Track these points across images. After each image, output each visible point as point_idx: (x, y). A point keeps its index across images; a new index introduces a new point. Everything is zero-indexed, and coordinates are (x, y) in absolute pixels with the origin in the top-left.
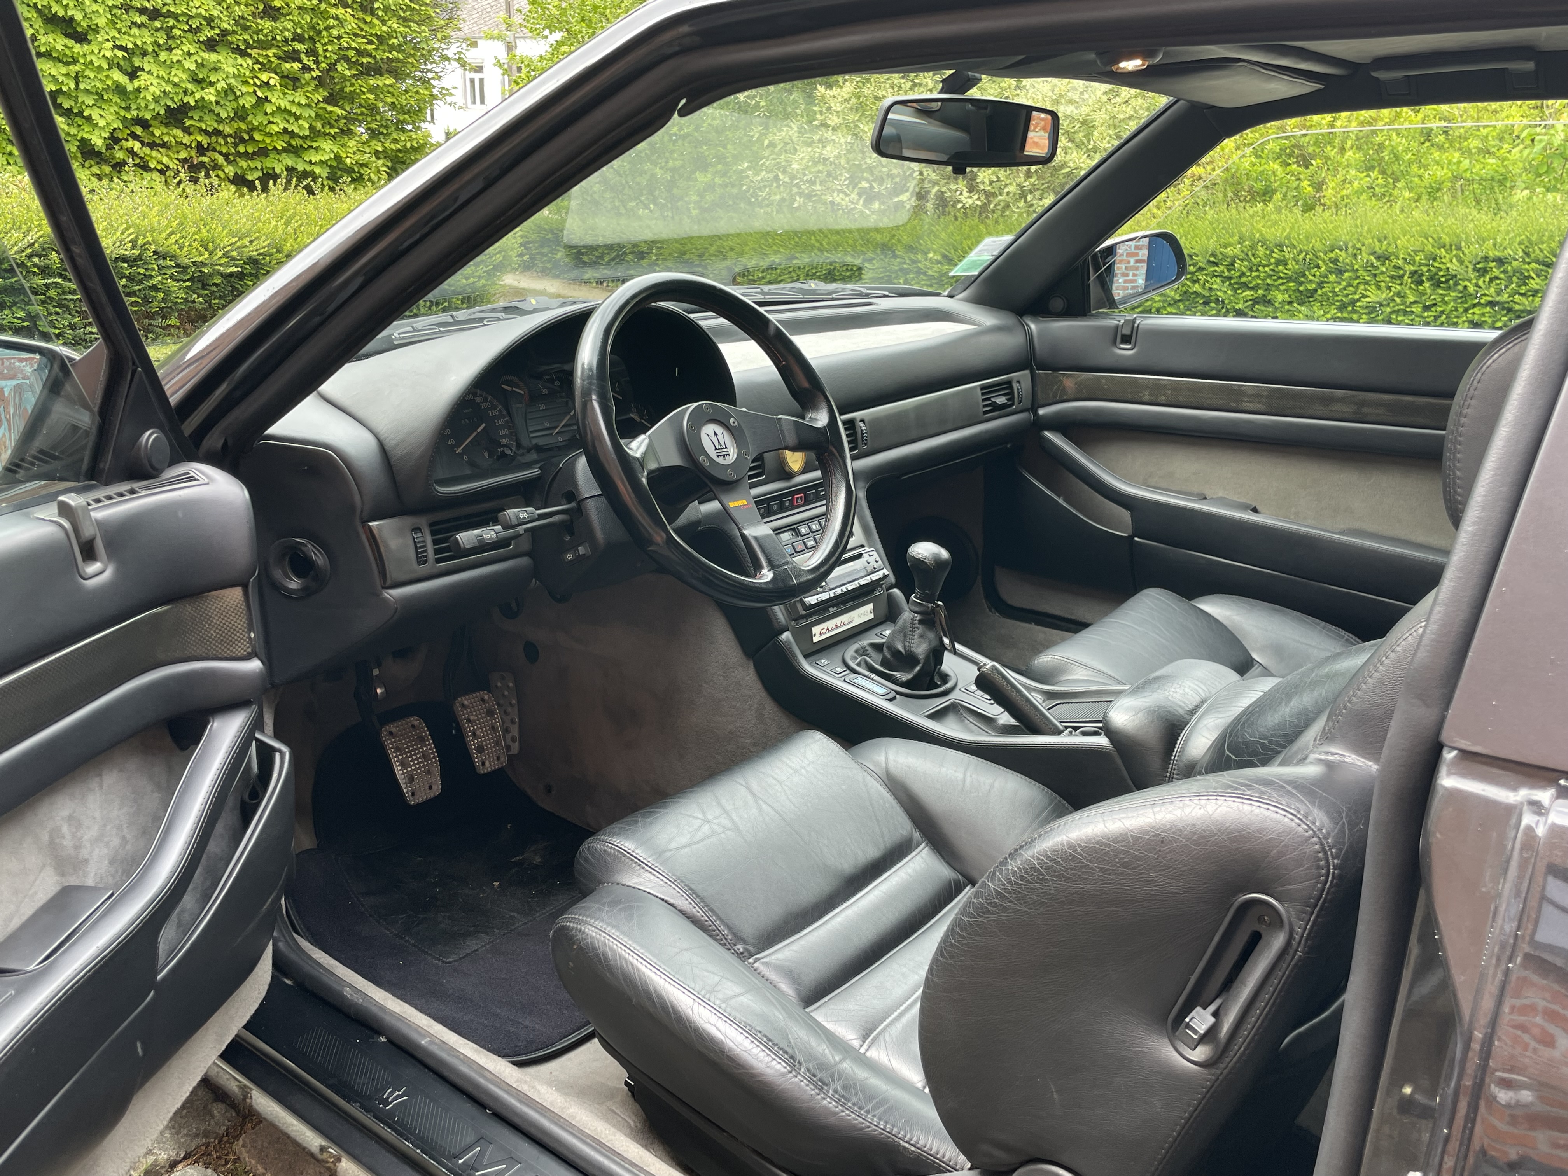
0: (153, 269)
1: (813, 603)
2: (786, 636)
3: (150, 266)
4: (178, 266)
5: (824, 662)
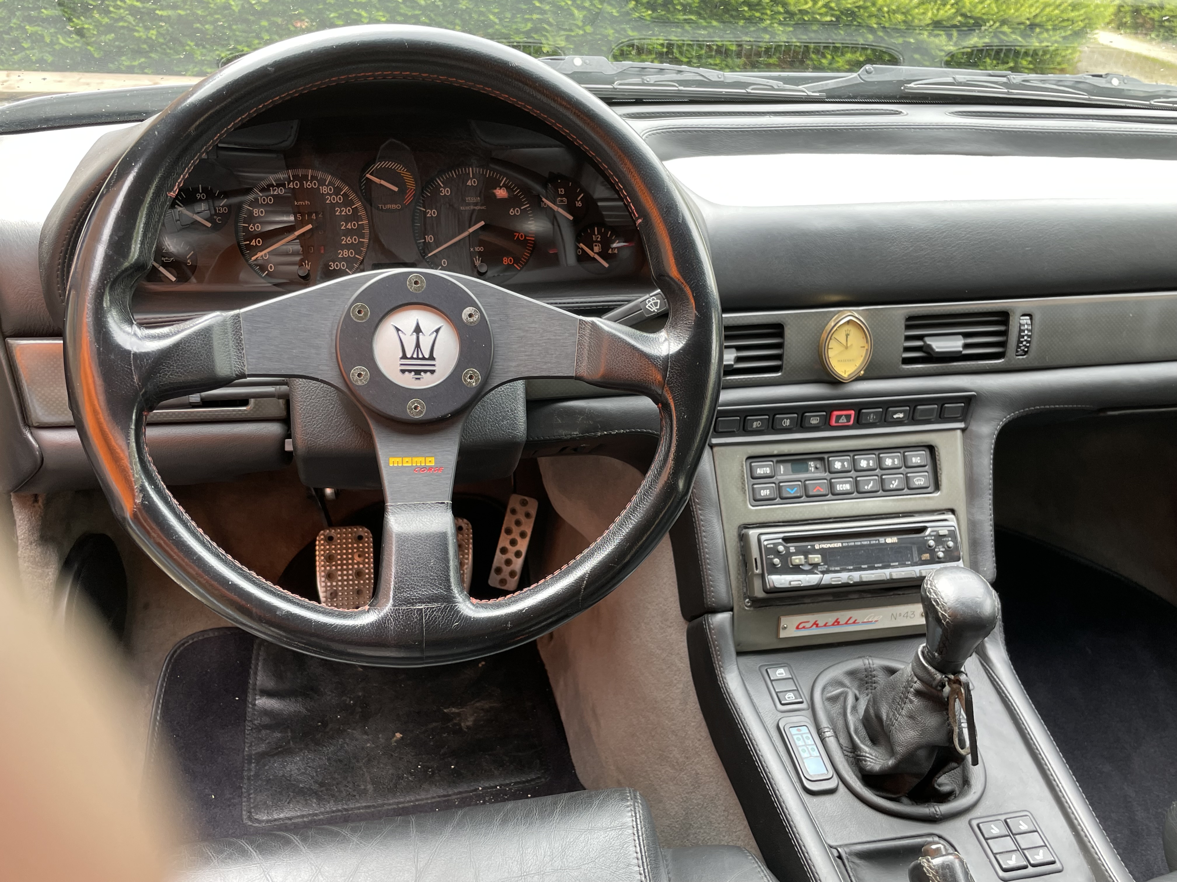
0: (766, 14)
1: (778, 585)
2: (722, 618)
3: (764, 11)
4: (787, 12)
5: (781, 673)
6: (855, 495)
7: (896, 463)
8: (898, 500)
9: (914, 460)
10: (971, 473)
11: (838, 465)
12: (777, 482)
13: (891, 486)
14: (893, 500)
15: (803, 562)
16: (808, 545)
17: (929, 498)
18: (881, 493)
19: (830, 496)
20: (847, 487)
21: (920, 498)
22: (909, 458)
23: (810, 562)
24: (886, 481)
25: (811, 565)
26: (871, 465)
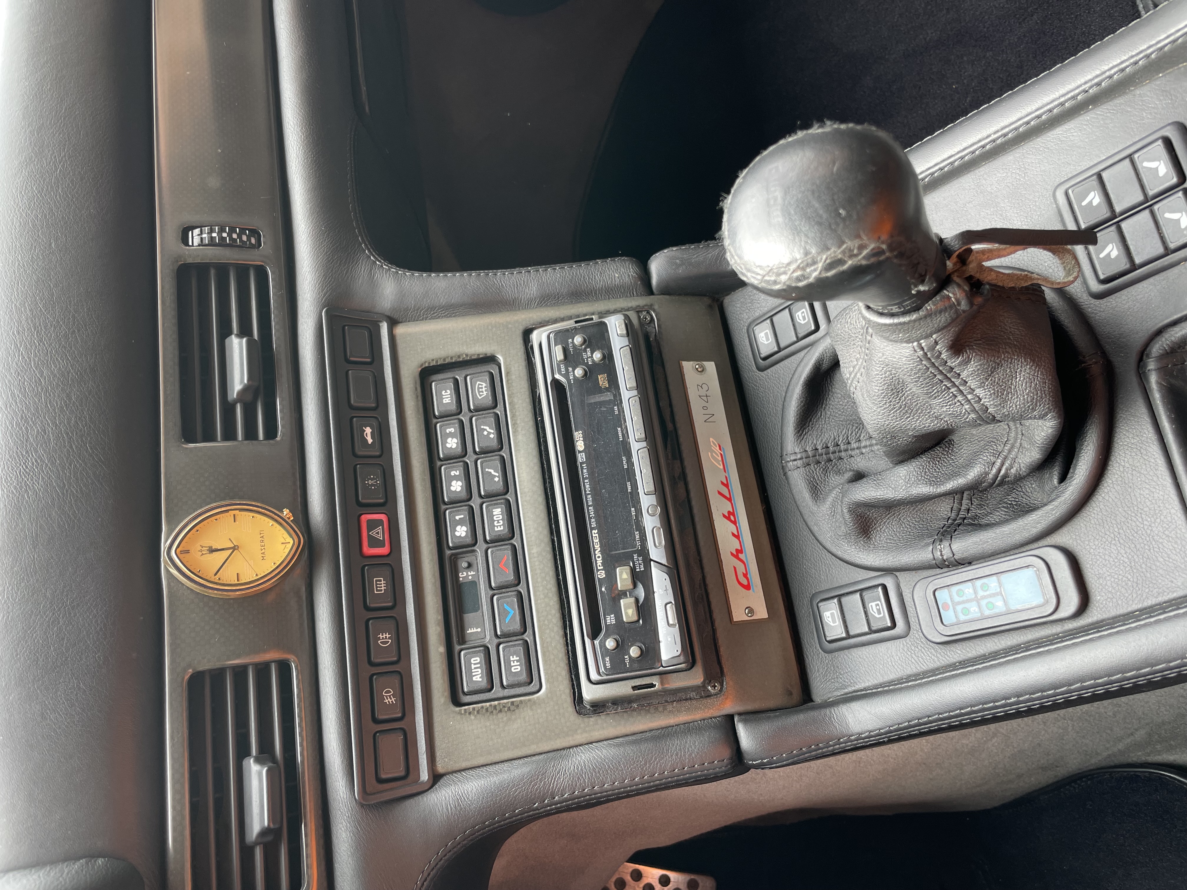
6: (510, 497)
7: (452, 430)
8: (514, 425)
9: (446, 401)
10: (461, 306)
11: (462, 531)
12: (496, 641)
13: (492, 436)
14: (514, 432)
15: (632, 600)
16: (602, 590)
17: (507, 374)
18: (504, 453)
19: (516, 542)
20: (498, 512)
21: (508, 388)
22: (442, 409)
23: (631, 587)
24: (484, 445)
25: (635, 586)
26: (457, 473)
